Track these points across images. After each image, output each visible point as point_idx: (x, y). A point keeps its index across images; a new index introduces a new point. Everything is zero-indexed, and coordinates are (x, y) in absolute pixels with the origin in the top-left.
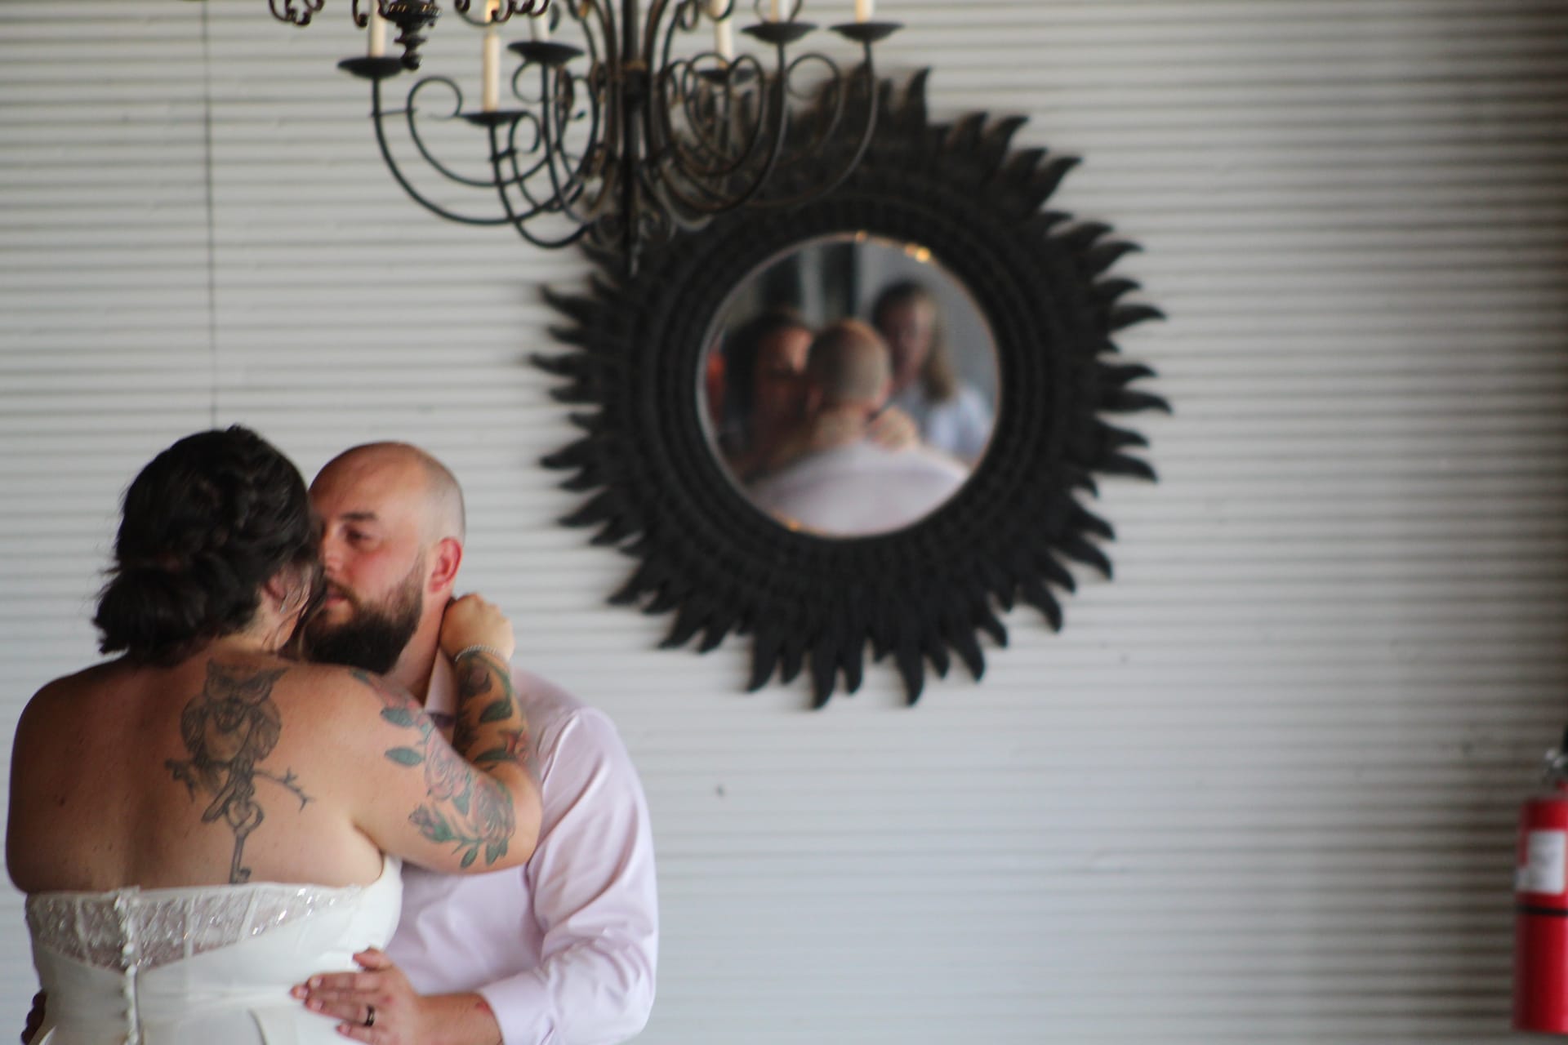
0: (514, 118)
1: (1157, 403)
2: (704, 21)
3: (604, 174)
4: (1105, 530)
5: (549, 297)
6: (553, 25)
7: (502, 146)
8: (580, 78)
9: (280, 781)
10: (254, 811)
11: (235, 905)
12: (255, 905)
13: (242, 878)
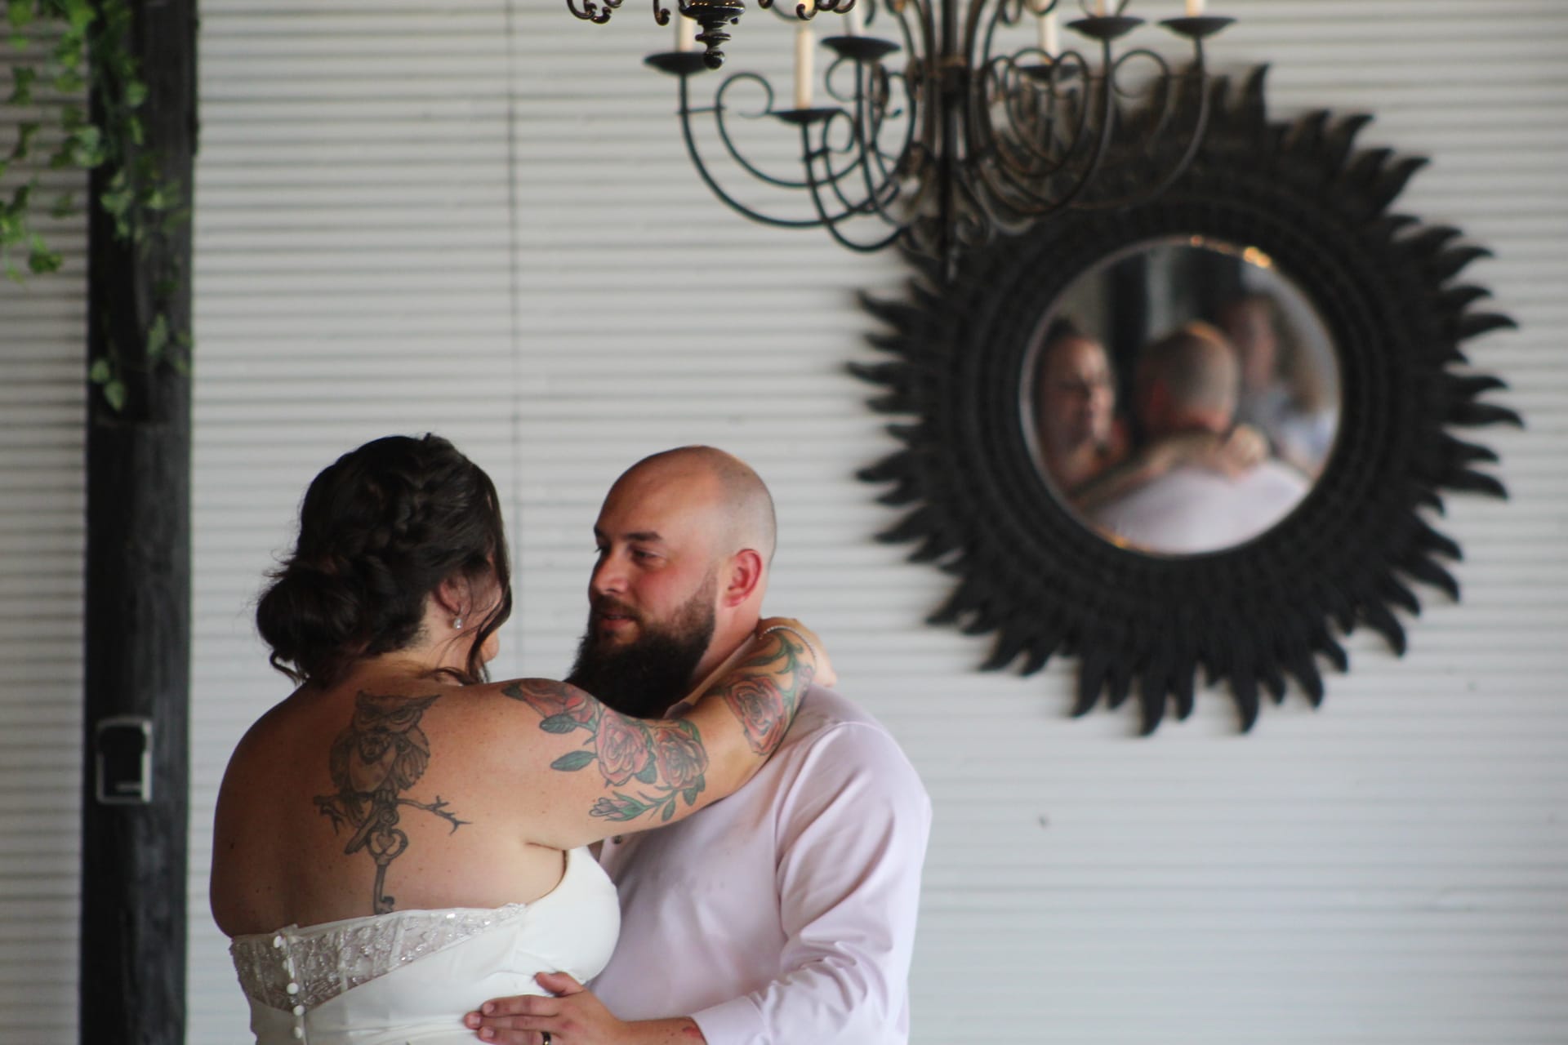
0: (828, 115)
1: (1508, 417)
2: (1028, 16)
3: (921, 174)
4: (1452, 550)
5: (868, 303)
6: (869, 20)
7: (815, 145)
8: (896, 74)
9: (427, 808)
10: (398, 838)
11: (382, 934)
12: (401, 933)
13: (385, 907)
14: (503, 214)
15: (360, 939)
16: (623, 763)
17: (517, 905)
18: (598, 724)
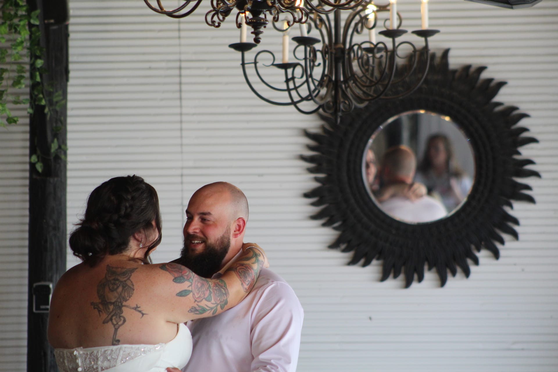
0: (294, 66)
1: (536, 174)
2: (365, 31)
3: (327, 86)
4: (516, 222)
5: (307, 134)
6: (309, 32)
7: (290, 76)
8: (319, 51)
9: (133, 308)
10: (122, 319)
11: (115, 353)
12: (121, 352)
13: (116, 343)
14: (178, 103)
15: (106, 354)
16: (201, 294)
17: (162, 344)
18: (193, 280)
